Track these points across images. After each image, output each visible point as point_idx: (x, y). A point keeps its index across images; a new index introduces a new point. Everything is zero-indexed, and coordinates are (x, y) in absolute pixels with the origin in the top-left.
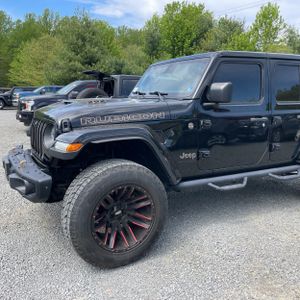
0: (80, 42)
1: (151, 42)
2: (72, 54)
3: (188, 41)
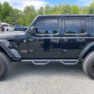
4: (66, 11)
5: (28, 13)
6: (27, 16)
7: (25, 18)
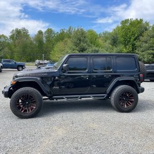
0: (78, 42)
1: (113, 39)
2: (74, 47)
3: (133, 38)
4: (80, 40)
5: (16, 41)
6: (15, 45)
7: (13, 47)
